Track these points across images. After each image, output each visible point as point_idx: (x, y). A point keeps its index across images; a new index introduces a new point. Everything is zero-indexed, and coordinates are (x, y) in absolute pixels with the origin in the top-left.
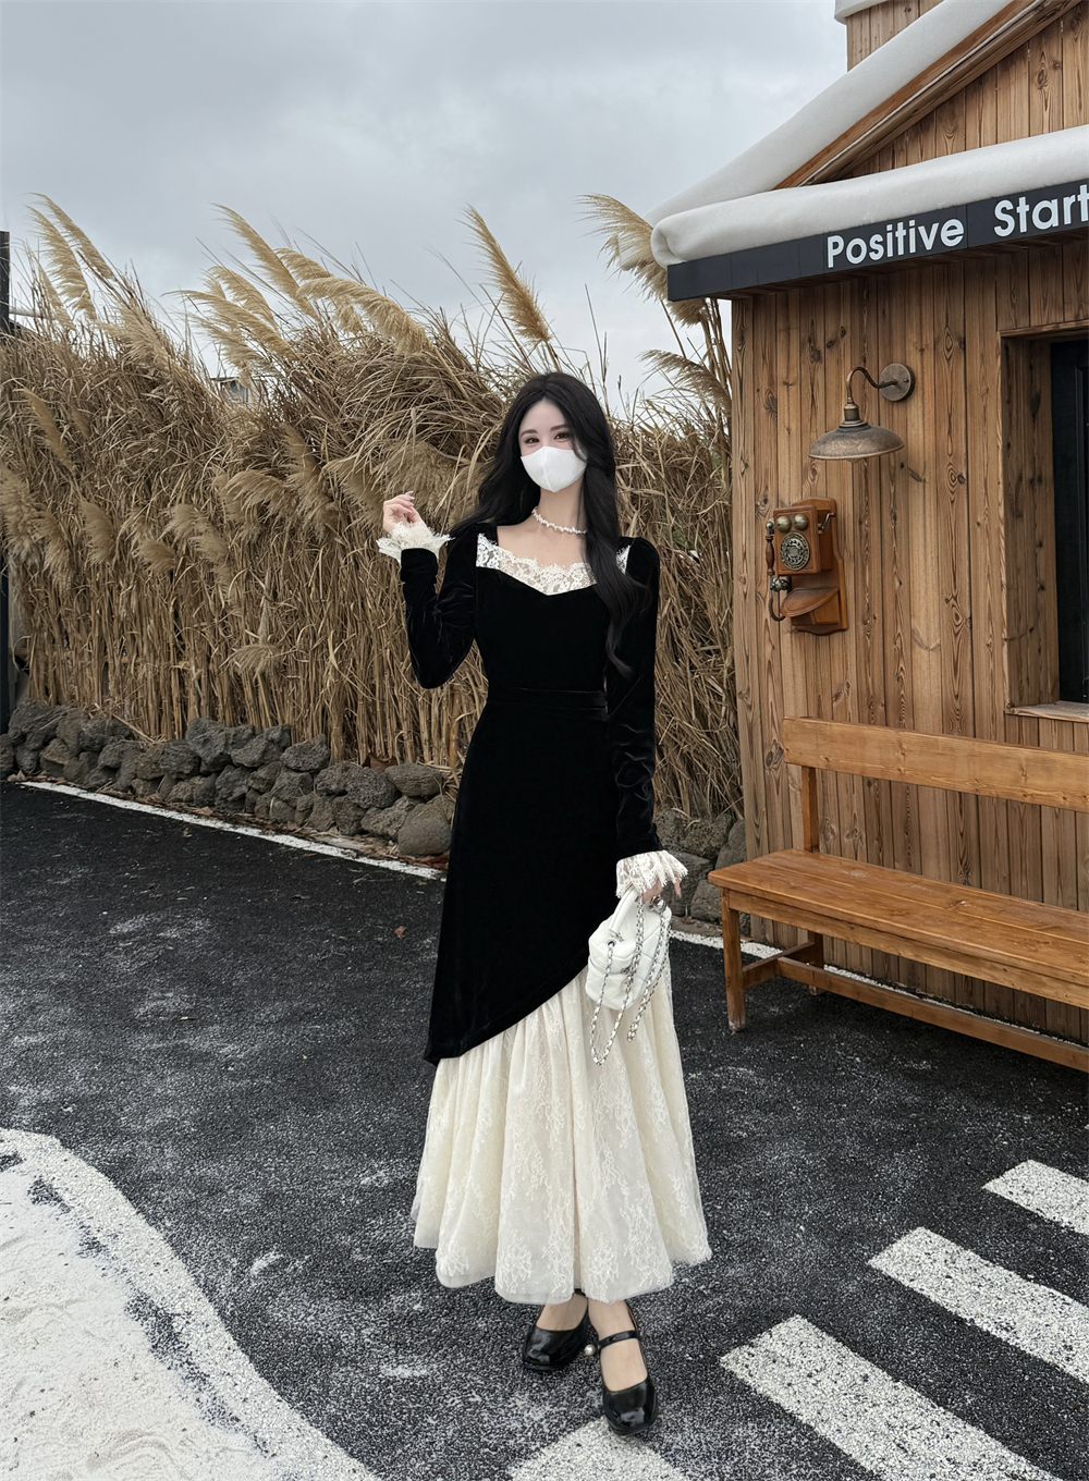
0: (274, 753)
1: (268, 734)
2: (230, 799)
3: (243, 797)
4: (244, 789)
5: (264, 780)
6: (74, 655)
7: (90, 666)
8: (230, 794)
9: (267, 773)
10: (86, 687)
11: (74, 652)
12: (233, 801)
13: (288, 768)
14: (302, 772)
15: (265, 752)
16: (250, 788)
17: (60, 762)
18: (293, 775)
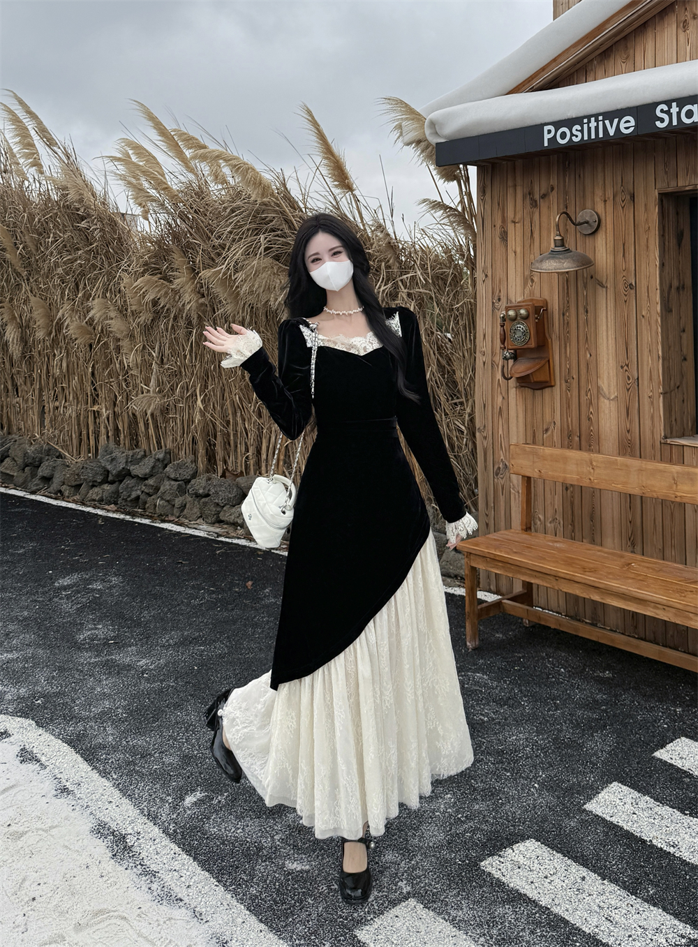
0: (159, 468)
1: (155, 455)
2: (128, 499)
3: (138, 498)
4: (139, 492)
5: (153, 486)
6: (21, 401)
7: (32, 408)
8: (129, 496)
9: (155, 482)
10: (29, 422)
11: (21, 399)
12: (131, 501)
13: (169, 478)
14: (179, 481)
15: (153, 467)
16: (142, 492)
17: (11, 474)
18: (173, 483)
